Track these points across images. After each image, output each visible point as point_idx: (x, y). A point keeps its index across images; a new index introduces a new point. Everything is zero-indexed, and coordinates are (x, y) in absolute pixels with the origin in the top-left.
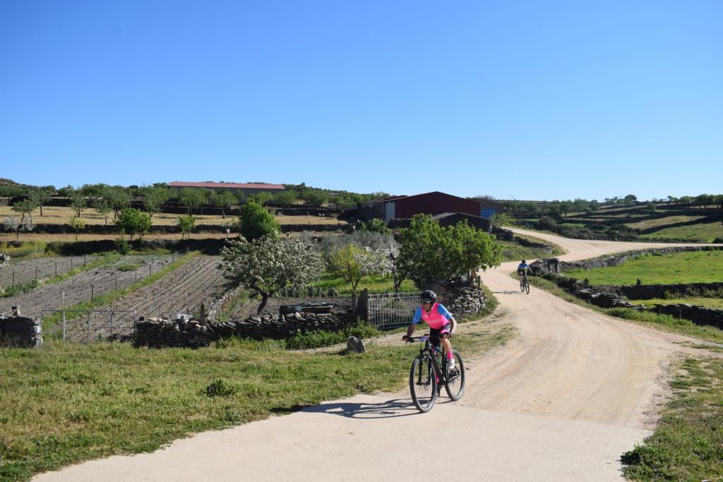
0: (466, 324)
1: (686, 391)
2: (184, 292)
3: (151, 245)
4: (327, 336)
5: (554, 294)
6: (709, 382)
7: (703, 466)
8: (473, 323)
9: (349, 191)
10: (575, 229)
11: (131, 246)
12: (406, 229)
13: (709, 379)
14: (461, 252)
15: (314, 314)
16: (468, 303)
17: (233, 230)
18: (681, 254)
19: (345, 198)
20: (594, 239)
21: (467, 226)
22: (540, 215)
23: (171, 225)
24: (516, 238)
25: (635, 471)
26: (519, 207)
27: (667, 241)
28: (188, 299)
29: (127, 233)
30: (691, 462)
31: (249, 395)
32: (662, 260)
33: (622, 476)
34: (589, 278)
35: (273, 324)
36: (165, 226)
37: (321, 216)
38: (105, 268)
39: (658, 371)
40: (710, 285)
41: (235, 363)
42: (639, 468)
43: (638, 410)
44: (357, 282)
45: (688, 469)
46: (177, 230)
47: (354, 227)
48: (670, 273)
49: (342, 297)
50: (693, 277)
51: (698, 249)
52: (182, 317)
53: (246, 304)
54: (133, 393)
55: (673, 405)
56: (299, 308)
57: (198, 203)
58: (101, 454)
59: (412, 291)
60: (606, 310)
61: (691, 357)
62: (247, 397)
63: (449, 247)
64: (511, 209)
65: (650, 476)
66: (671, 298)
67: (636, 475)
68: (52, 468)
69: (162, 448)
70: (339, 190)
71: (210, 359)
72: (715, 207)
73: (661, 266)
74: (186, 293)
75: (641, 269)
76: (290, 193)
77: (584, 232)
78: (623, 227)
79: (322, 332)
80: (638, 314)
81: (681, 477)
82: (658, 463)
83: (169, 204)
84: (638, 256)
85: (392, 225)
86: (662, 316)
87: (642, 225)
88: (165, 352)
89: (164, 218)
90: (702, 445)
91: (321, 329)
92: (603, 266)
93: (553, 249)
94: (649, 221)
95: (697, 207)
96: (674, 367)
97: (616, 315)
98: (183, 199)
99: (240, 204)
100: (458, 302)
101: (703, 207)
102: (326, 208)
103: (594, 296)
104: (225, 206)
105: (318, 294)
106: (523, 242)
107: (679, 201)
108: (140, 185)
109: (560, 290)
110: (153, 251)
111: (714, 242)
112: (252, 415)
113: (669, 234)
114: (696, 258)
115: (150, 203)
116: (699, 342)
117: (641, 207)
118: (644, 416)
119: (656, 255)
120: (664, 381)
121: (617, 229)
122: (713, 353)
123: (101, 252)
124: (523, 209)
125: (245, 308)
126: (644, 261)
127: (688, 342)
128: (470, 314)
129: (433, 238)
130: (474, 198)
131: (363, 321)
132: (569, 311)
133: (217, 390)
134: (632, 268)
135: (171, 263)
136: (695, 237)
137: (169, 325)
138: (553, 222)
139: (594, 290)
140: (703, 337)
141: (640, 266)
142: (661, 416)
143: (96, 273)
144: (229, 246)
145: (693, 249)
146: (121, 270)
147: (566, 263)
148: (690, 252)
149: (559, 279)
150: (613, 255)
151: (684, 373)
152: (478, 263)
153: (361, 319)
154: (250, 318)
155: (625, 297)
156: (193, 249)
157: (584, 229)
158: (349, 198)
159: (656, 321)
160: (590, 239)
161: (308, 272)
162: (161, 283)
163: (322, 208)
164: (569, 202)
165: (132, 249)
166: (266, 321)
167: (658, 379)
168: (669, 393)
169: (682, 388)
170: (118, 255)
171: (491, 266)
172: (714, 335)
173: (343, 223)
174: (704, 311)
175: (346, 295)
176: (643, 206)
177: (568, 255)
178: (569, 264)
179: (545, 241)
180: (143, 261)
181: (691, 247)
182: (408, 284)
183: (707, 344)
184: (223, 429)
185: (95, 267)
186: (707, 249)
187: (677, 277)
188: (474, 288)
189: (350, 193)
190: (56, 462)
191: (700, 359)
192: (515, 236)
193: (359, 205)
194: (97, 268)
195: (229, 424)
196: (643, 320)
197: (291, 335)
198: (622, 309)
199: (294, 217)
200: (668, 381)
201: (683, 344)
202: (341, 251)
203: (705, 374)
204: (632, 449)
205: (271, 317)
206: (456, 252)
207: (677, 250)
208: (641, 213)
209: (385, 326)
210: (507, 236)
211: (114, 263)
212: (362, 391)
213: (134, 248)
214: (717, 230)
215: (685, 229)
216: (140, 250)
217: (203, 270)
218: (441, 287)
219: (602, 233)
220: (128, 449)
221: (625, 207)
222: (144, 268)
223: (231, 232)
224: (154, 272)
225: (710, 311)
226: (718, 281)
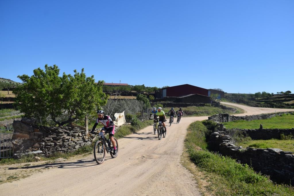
20: (263, 107)
24: (221, 105)
26: (239, 96)
66: (285, 139)
73: (292, 119)
78: (281, 103)
84: (282, 114)
100: (48, 140)
103: (217, 136)
106: (224, 107)
126: (285, 117)
150: (267, 114)
160: (261, 107)
210: (217, 105)
219: (269, 105)
221: (285, 95)
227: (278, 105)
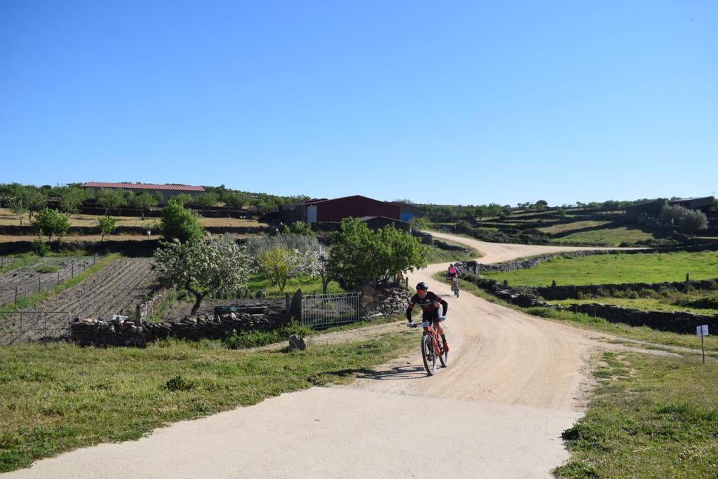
0: (395, 323)
1: (607, 379)
2: (109, 294)
3: (70, 246)
4: (262, 336)
5: (476, 295)
6: (628, 372)
7: (632, 439)
8: (402, 322)
9: (269, 193)
10: (490, 233)
11: (49, 247)
12: (337, 232)
13: (627, 369)
14: (390, 255)
15: (249, 315)
16: (397, 304)
17: (154, 232)
18: (590, 257)
19: (265, 200)
20: (509, 242)
21: (394, 229)
22: (455, 220)
23: (90, 226)
24: (435, 241)
25: (576, 445)
26: (436, 211)
27: (577, 245)
28: (114, 302)
29: (45, 234)
30: (622, 437)
31: (209, 389)
32: (574, 263)
33: (565, 449)
34: (507, 279)
35: (209, 325)
36: (83, 227)
37: (243, 219)
38: (23, 270)
39: (581, 363)
40: (619, 286)
41: (184, 361)
42: (579, 442)
43: (569, 396)
44: (284, 284)
45: (620, 443)
46: (96, 231)
47: (277, 230)
48: (581, 275)
49: (271, 299)
50: (602, 279)
51: (605, 253)
52: (118, 318)
53: (175, 305)
54: (96, 389)
55: (599, 392)
56: (233, 309)
57: (117, 204)
58: (88, 443)
59: (338, 292)
60: (526, 310)
61: (608, 351)
62: (208, 391)
63: (379, 249)
64: (428, 213)
65: (589, 448)
66: (584, 299)
67: (578, 447)
68: (48, 456)
69: (145, 436)
70: (258, 193)
71: (158, 358)
72: (621, 212)
73: (572, 269)
74: (111, 296)
75: (555, 271)
76: (210, 195)
77: (499, 236)
78: (535, 231)
79: (257, 332)
80: (557, 313)
81: (615, 448)
82: (595, 437)
83: (85, 205)
84: (550, 258)
85: (315, 228)
86: (579, 315)
87: (553, 230)
88: (111, 351)
89: (80, 219)
90: (629, 422)
91: (256, 329)
92: (518, 268)
93: (471, 252)
94: (559, 226)
95: (604, 213)
96: (595, 360)
97: (535, 314)
98: (101, 200)
99: (160, 206)
100: (387, 303)
101: (609, 213)
102: (246, 210)
103: (513, 296)
104: (145, 208)
105: (246, 295)
106: (442, 245)
107: (587, 207)
108: (53, 186)
109: (481, 291)
110: (72, 253)
111: (621, 246)
112: (220, 407)
113: (578, 238)
114: (604, 261)
115: (67, 204)
116: (613, 338)
117: (552, 212)
118: (575, 401)
119: (567, 258)
120: (587, 372)
121: (530, 233)
122: (627, 348)
123: (17, 253)
124: (439, 213)
125: (176, 308)
126: (555, 264)
127: (604, 338)
128: (398, 314)
129: (363, 241)
130: (393, 202)
131: (297, 321)
132: (492, 310)
133: (177, 386)
134: (546, 271)
135: (92, 265)
136: (603, 241)
137: (105, 325)
138: (469, 226)
139: (513, 291)
140: (617, 334)
141: (552, 268)
142: (589, 401)
143: (15, 275)
144: (162, 247)
145: (601, 253)
146: (40, 271)
147: (484, 265)
148: (598, 255)
149: (479, 281)
150: (527, 258)
151: (604, 364)
152: (406, 264)
153: (295, 319)
154: (186, 319)
155: (541, 297)
156: (113, 251)
157: (498, 233)
158: (270, 200)
159: (573, 319)
160: (505, 242)
161: (242, 273)
162: (84, 285)
163: (243, 210)
164: (484, 207)
165: (50, 250)
166: (202, 321)
167: (582, 370)
168: (594, 382)
169: (604, 377)
170: (35, 257)
171: (418, 268)
172: (626, 332)
173: (265, 225)
174: (616, 310)
175: (273, 297)
176: (554, 212)
177: (485, 257)
178: (487, 267)
179: (462, 245)
180: (63, 263)
181: (600, 251)
182: (334, 286)
183: (621, 339)
184: (196, 418)
185: (12, 269)
186: (614, 252)
187: (588, 278)
188: (402, 288)
189: (270, 196)
190: (50, 450)
191: (616, 353)
192: (434, 239)
193: (280, 207)
194: (15, 270)
195: (201, 414)
196: (561, 319)
197: (227, 335)
198: (541, 309)
199: (215, 220)
200: (591, 372)
201: (599, 340)
202: (269, 253)
203: (623, 365)
204: (571, 427)
205: (207, 318)
206: (386, 254)
207: (587, 253)
208: (552, 218)
209: (318, 326)
210: (427, 240)
211: (31, 265)
212: (315, 384)
213: (52, 250)
214: (623, 235)
215: (593, 233)
216: (59, 252)
217: (126, 272)
218: (371, 288)
219: (514, 237)
220: (113, 438)
221: (537, 212)
222: (64, 270)
223: (152, 234)
224: (76, 274)
225: (621, 310)
226: (627, 283)
227: (535, 238)
